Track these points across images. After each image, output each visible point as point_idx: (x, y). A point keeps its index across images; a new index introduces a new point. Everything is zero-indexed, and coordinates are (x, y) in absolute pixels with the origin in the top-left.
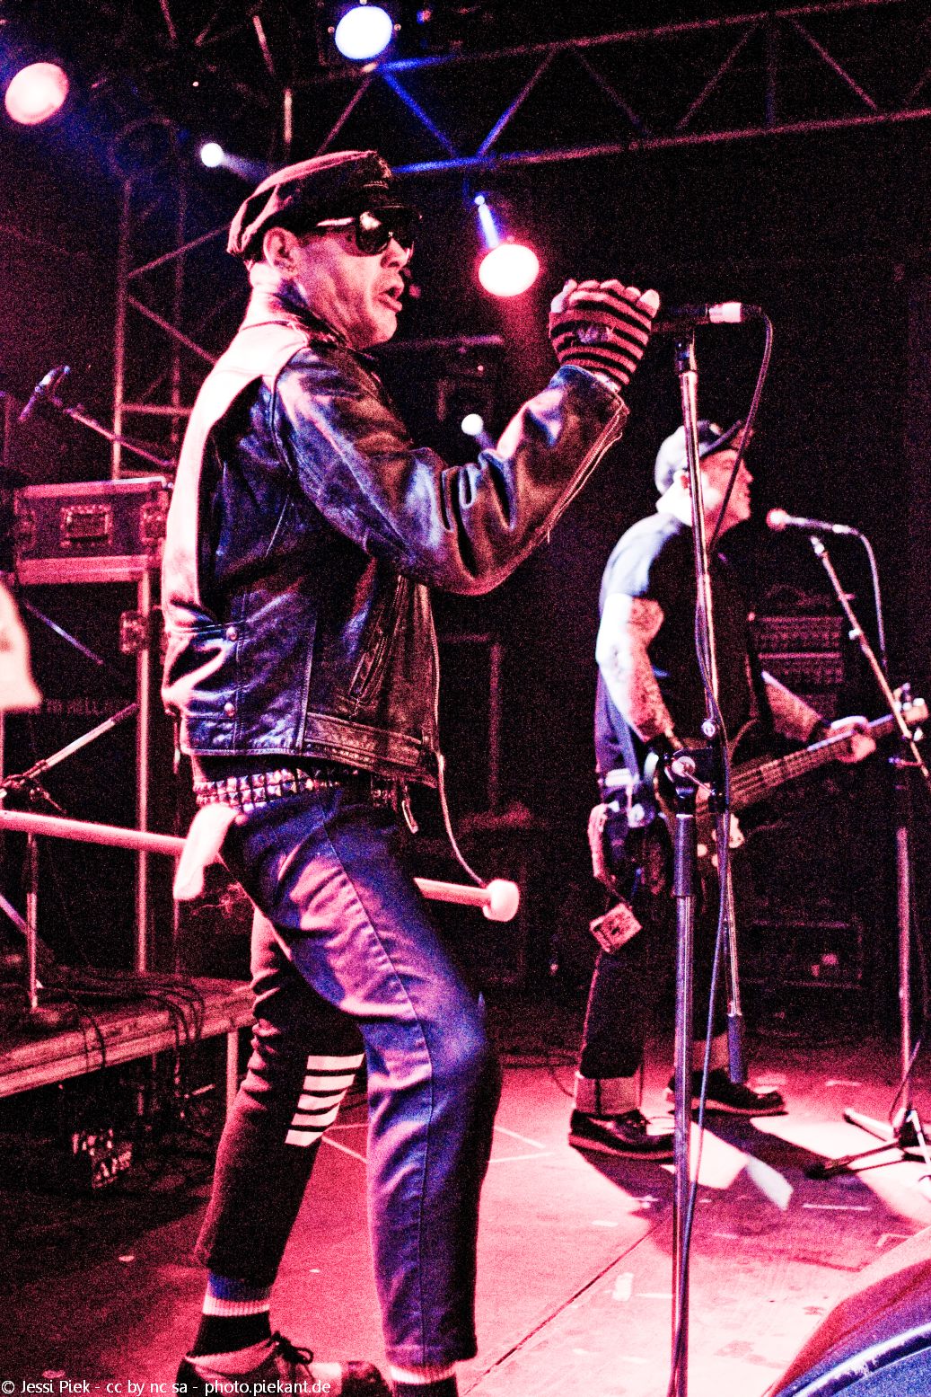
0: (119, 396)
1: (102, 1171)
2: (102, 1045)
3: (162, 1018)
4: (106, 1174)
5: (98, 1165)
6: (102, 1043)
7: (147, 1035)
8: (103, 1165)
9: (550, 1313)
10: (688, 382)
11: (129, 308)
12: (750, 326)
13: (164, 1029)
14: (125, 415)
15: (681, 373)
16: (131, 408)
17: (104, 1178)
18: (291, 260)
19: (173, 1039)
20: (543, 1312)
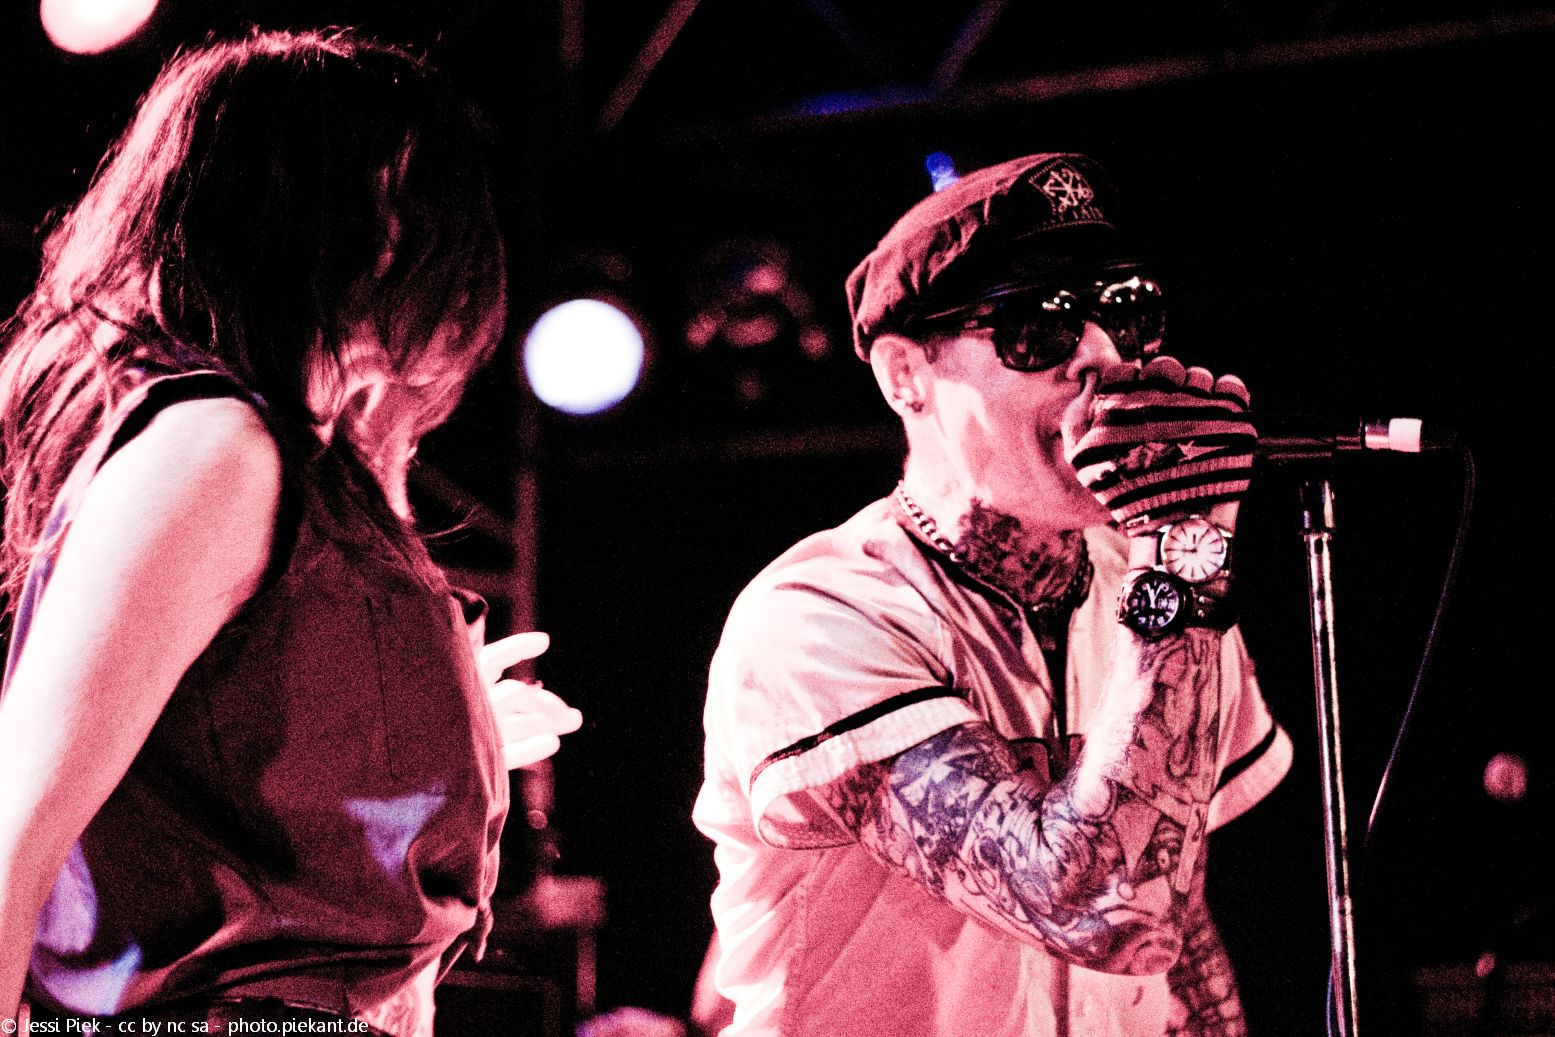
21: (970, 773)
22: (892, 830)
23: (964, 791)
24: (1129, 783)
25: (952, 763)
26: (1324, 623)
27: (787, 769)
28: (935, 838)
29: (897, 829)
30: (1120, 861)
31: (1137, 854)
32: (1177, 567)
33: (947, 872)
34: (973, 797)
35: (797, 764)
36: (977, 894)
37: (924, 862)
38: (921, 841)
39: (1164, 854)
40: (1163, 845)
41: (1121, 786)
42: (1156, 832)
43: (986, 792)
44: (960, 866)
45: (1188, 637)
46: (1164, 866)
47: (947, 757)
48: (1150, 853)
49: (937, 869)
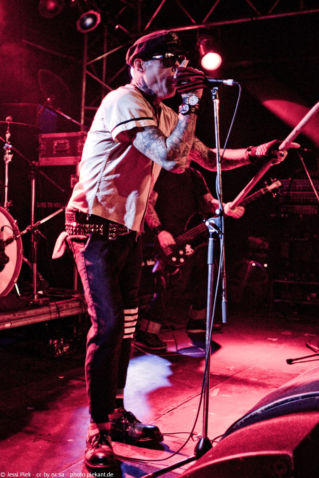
0: (83, 104)
1: (59, 351)
2: (58, 311)
3: (77, 304)
4: (60, 352)
5: (57, 350)
6: (59, 310)
7: (71, 309)
8: (59, 350)
9: (189, 399)
10: (216, 103)
11: (87, 75)
12: (234, 86)
13: (78, 307)
14: (85, 110)
15: (214, 99)
16: (86, 108)
17: (59, 354)
18: (142, 69)
19: (81, 311)
20: (187, 398)
21: (156, 133)
22: (138, 139)
23: (154, 136)
24: (182, 139)
25: (153, 131)
26: (216, 116)
27: (123, 126)
28: (147, 143)
29: (139, 140)
30: (179, 152)
31: (182, 152)
32: (190, 103)
33: (147, 149)
34: (156, 138)
35: (125, 125)
36: (152, 154)
37: (143, 146)
38: (144, 143)
39: (186, 153)
40: (186, 151)
41: (181, 139)
42: (185, 149)
43: (158, 137)
44: (150, 149)
45: (191, 115)
46: (186, 154)
47: (152, 130)
48: (184, 152)
49: (145, 148)
